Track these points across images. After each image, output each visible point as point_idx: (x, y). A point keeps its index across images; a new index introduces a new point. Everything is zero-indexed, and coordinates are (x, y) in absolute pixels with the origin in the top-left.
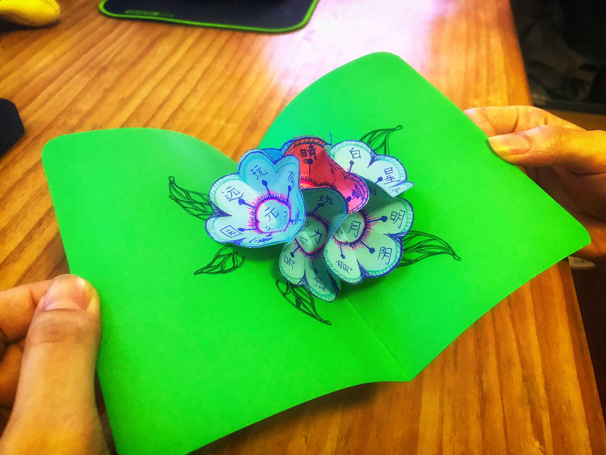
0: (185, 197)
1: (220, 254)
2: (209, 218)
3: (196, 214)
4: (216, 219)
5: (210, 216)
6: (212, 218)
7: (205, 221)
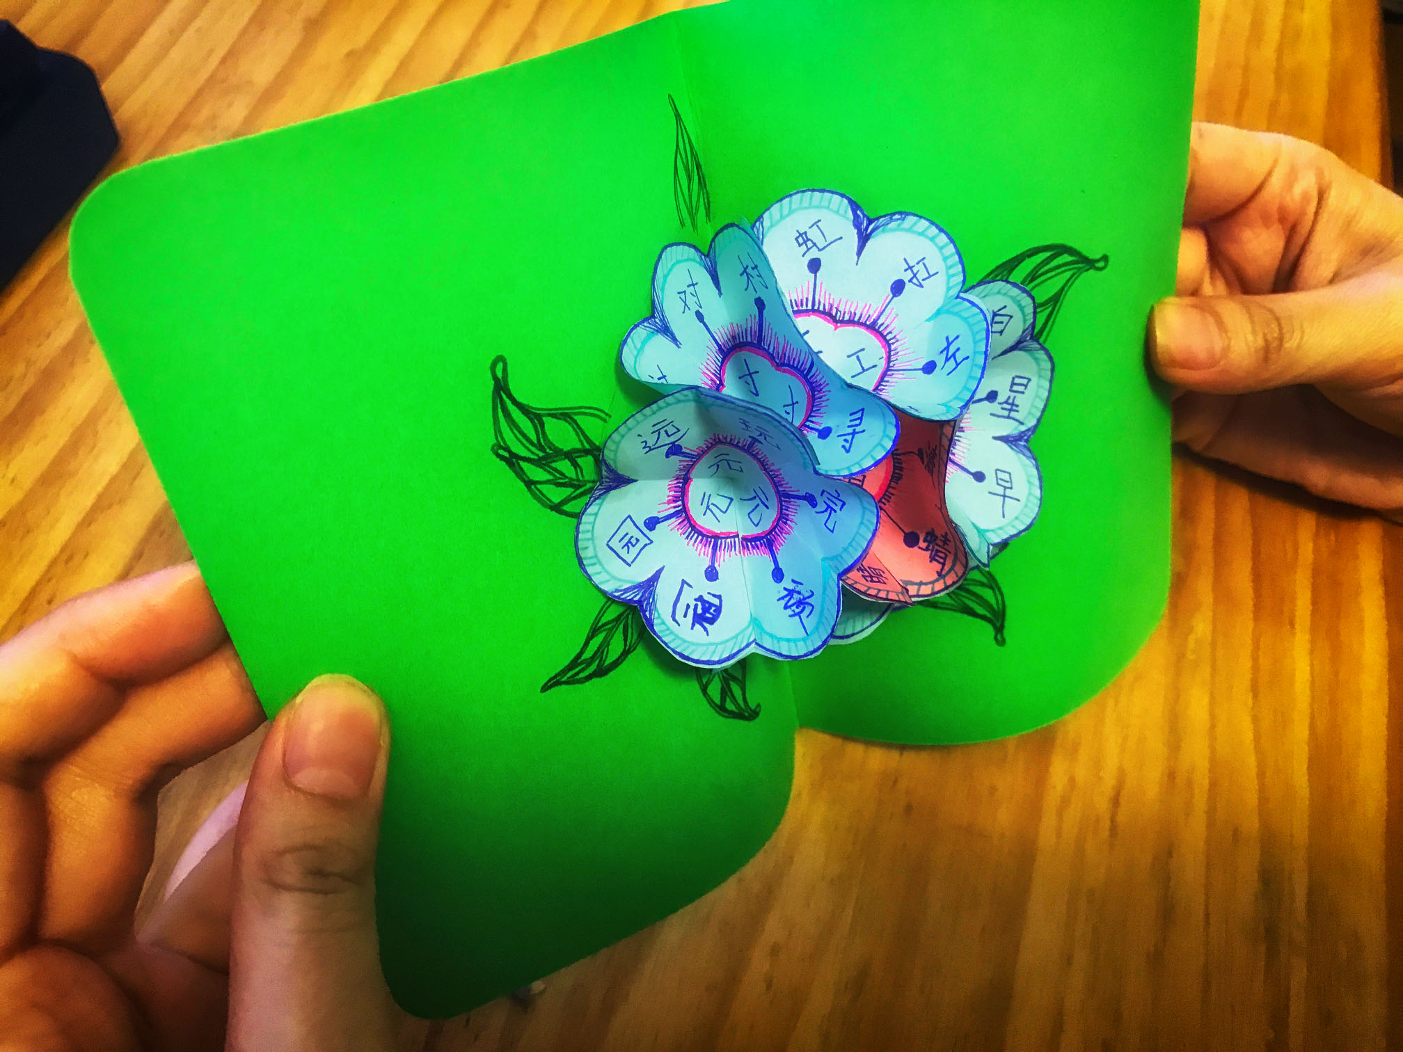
0: (532, 443)
1: (600, 624)
2: (587, 504)
3: (556, 500)
4: (601, 505)
5: (586, 499)
6: (593, 501)
7: (575, 521)
